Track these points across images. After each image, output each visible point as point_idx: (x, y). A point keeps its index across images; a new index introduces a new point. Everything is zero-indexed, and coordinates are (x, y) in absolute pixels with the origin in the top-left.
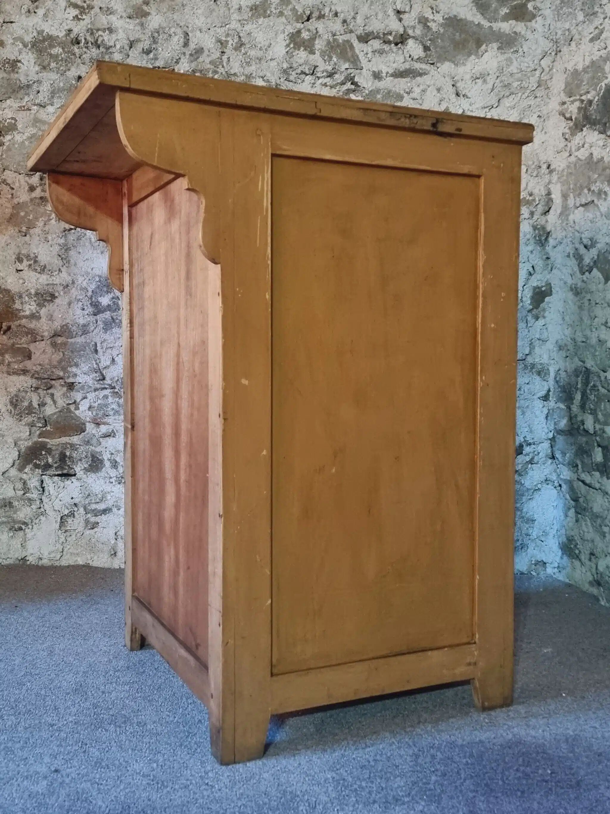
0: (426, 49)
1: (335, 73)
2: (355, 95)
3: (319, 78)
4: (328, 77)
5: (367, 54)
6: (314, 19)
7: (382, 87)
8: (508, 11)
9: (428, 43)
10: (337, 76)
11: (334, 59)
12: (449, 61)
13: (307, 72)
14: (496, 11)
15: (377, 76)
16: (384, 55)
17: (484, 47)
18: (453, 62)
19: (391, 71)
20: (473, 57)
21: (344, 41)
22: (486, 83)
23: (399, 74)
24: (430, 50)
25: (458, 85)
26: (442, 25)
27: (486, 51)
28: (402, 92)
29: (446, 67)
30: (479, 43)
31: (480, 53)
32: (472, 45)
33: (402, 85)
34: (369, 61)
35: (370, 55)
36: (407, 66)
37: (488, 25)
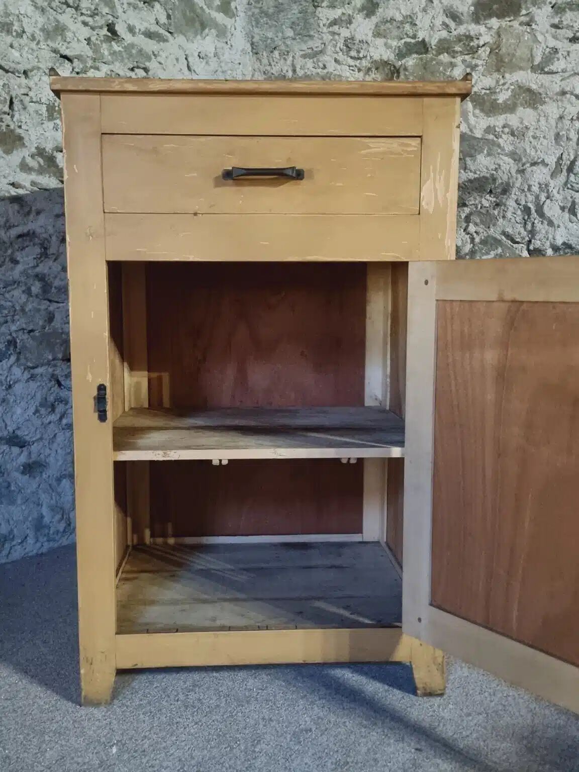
0: (169, 17)
1: (97, 14)
2: (116, 43)
3: (82, 14)
4: (91, 16)
7: (136, 43)
8: (219, 4)
9: (170, 12)
10: (97, 18)
12: (183, 34)
13: (71, 4)
15: (131, 29)
16: (137, 11)
17: (207, 31)
18: (185, 36)
19: (143, 29)
20: (199, 37)
22: (209, 65)
23: (149, 35)
24: (170, 19)
25: (189, 59)
27: (208, 35)
28: (150, 53)
29: (180, 39)
30: (203, 26)
31: (204, 35)
32: (197, 24)
33: (150, 46)
34: (124, 12)
35: (125, 6)
36: (154, 28)
37: (207, 11)
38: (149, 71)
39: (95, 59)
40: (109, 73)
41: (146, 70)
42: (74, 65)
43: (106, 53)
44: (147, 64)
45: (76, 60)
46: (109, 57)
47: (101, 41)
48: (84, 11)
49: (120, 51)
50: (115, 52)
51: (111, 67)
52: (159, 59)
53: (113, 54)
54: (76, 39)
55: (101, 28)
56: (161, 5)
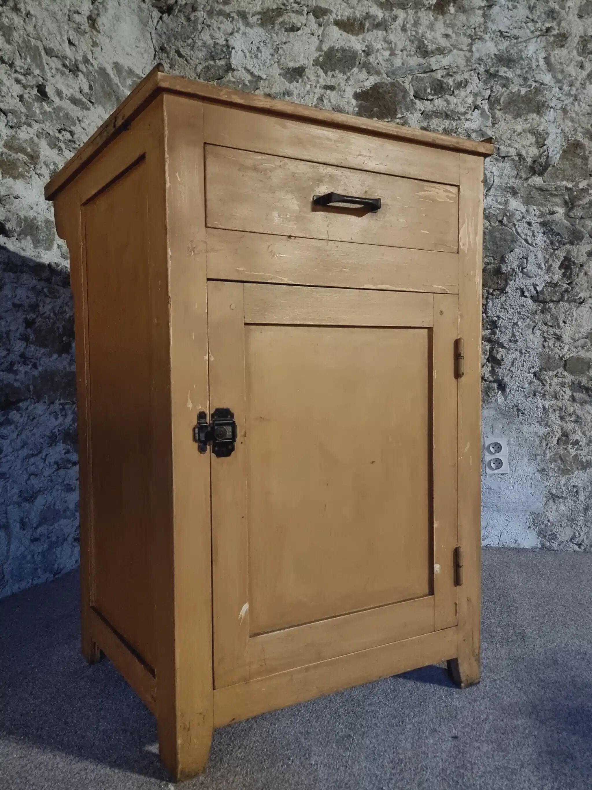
0: (91, 87)
1: (29, 74)
2: (47, 104)
3: (16, 72)
4: (24, 75)
5: (51, 68)
6: (8, 8)
7: (63, 106)
9: (92, 83)
10: (29, 77)
11: (29, 60)
12: (102, 106)
13: (6, 61)
14: (125, 79)
15: (59, 93)
16: (64, 77)
18: (104, 108)
19: (69, 95)
21: (35, 45)
23: (75, 101)
24: (92, 90)
26: (96, 71)
28: (75, 118)
29: (100, 110)
32: (114, 100)
33: (75, 111)
34: (53, 76)
35: (54, 71)
36: (78, 96)
37: (121, 88)
38: (74, 134)
39: (28, 116)
40: (40, 131)
41: (72, 133)
42: (8, 118)
43: (38, 112)
44: (73, 128)
45: (9, 114)
46: (41, 116)
47: (33, 100)
48: (18, 69)
49: (50, 112)
50: (45, 112)
51: (42, 125)
52: (83, 125)
53: (44, 113)
54: (10, 94)
55: (32, 87)
56: (84, 75)
